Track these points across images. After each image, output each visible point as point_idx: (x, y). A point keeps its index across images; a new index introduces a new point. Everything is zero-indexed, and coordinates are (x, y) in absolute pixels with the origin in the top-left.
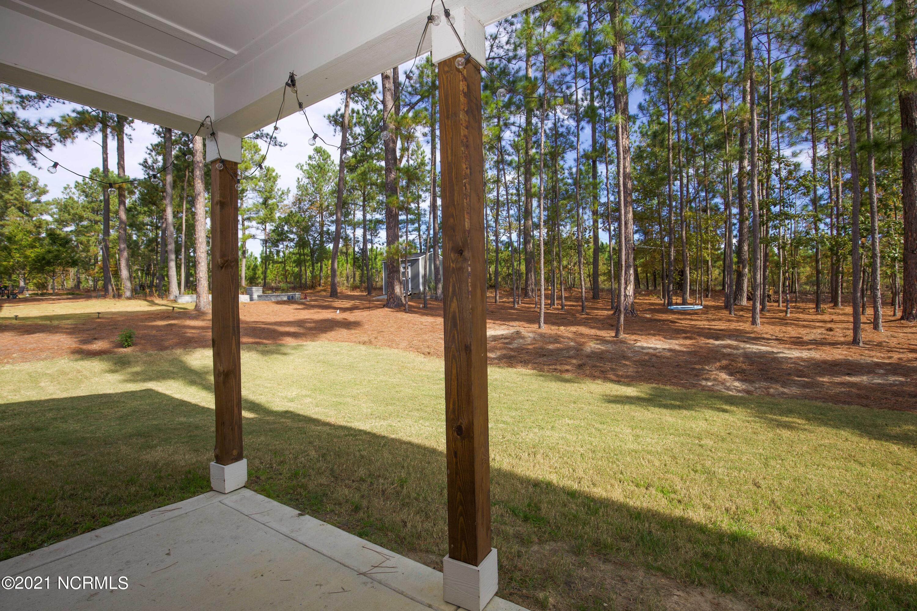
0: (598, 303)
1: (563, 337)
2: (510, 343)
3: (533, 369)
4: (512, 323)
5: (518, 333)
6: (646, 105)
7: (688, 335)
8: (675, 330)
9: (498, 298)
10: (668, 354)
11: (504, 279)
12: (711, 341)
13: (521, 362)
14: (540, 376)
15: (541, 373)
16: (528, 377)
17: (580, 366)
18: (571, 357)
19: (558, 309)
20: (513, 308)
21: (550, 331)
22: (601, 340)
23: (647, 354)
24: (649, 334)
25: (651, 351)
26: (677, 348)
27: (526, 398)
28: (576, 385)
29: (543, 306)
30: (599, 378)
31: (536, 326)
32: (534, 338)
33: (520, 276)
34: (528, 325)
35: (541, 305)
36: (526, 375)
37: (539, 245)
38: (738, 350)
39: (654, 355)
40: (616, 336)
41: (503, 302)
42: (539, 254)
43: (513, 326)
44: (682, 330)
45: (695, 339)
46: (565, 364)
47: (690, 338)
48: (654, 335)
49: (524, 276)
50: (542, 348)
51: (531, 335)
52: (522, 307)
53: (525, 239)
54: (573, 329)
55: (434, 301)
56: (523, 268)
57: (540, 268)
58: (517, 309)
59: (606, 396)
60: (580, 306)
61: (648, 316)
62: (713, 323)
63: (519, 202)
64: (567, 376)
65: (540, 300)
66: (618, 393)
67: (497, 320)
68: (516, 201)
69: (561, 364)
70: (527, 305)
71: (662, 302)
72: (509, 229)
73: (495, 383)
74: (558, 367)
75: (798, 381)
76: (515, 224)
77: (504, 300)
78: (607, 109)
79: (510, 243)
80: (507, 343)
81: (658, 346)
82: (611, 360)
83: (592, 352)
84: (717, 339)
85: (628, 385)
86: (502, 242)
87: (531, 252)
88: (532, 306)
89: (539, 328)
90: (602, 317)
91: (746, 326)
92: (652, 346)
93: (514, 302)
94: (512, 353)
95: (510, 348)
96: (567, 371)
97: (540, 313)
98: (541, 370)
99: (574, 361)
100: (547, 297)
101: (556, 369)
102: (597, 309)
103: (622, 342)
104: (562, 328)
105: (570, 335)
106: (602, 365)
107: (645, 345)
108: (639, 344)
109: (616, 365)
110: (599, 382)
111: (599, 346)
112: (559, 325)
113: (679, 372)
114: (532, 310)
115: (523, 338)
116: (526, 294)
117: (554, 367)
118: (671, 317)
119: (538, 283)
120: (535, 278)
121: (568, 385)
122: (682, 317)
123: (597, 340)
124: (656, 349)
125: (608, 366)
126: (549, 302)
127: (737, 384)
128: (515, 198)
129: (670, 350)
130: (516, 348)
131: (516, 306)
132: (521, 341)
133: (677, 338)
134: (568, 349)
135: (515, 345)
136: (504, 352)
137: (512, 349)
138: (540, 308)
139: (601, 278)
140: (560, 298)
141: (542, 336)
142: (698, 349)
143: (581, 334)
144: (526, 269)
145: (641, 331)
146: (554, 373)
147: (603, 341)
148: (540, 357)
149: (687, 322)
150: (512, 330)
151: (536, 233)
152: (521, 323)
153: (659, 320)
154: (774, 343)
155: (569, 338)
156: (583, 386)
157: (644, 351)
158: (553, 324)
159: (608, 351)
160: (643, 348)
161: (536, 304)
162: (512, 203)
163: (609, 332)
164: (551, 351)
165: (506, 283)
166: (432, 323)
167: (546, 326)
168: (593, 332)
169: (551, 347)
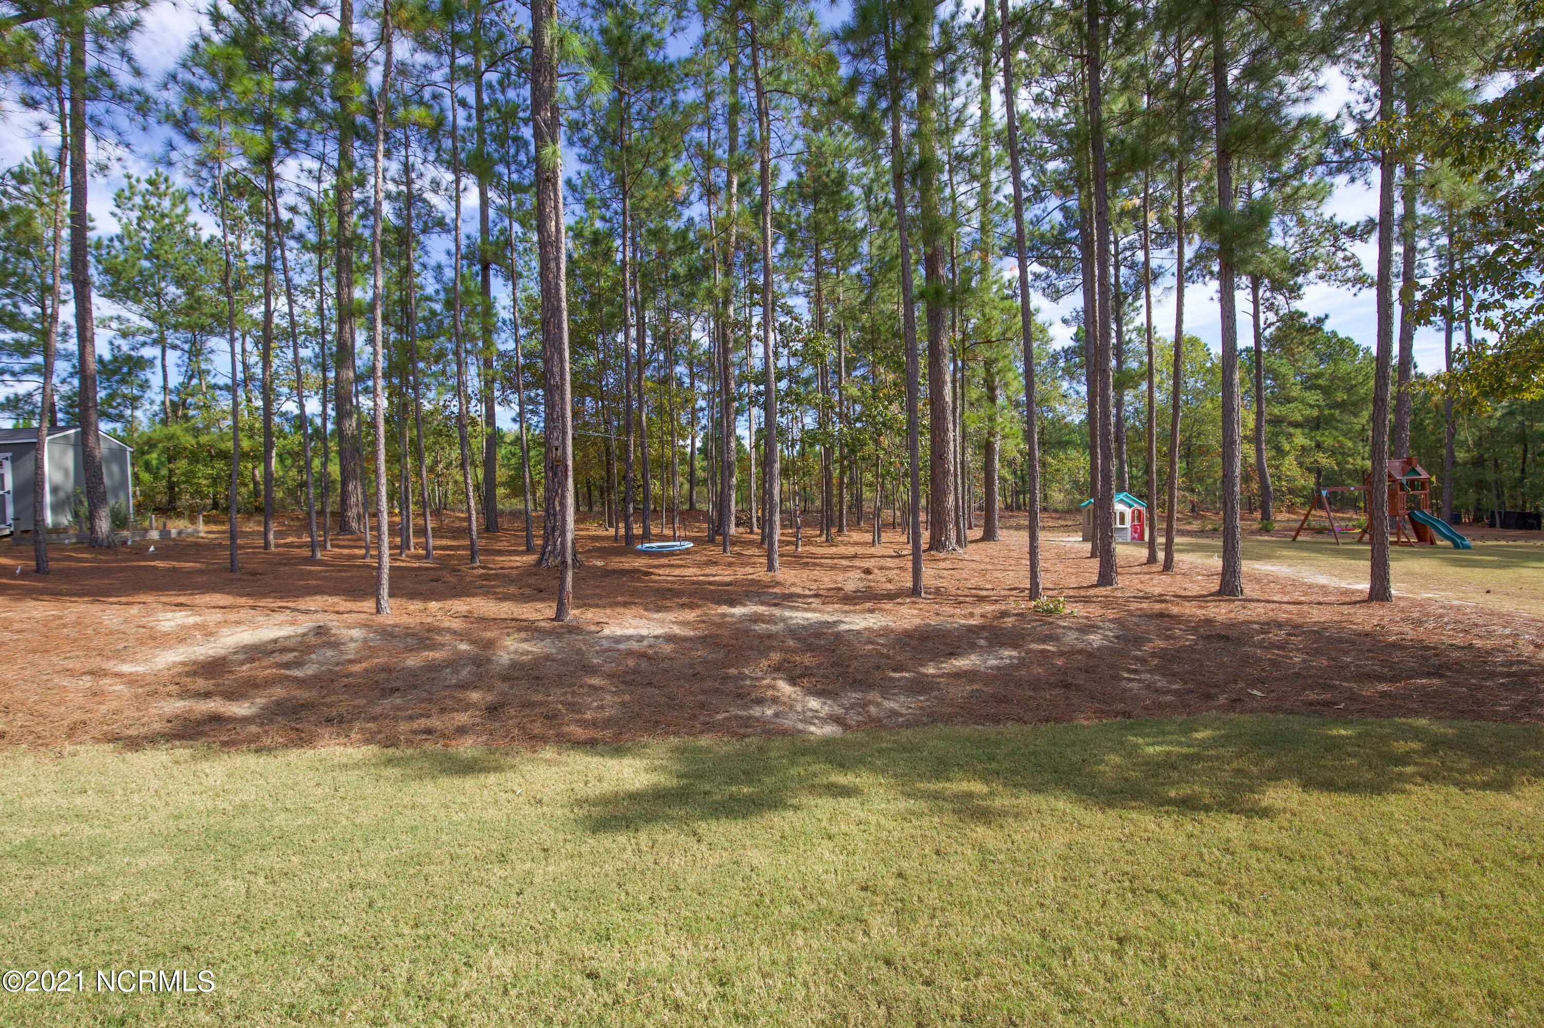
0: (497, 539)
1: (439, 631)
2: (297, 664)
3: (367, 742)
4: (304, 603)
5: (321, 631)
6: (579, 182)
7: (685, 600)
8: (658, 590)
9: (271, 536)
10: (668, 648)
11: (291, 492)
12: (724, 609)
13: (329, 720)
14: (390, 761)
15: (390, 751)
16: (353, 774)
17: (493, 710)
18: (465, 686)
19: (418, 557)
20: (311, 560)
21: (405, 620)
22: (526, 629)
23: (630, 653)
24: (617, 604)
25: (634, 645)
26: (677, 630)
27: (347, 875)
28: (492, 778)
29: (386, 552)
30: (543, 740)
31: (368, 605)
32: (365, 641)
33: (326, 488)
34: (349, 605)
35: (379, 548)
36: (344, 767)
37: (373, 425)
38: (776, 623)
39: (642, 655)
40: (560, 615)
41: (286, 545)
42: (374, 443)
43: (307, 612)
44: (669, 590)
45: (698, 606)
46: (454, 710)
47: (691, 606)
48: (625, 605)
49: (339, 486)
50: (387, 669)
51: (356, 633)
52: (336, 557)
53: (338, 408)
54: (460, 606)
55: (85, 550)
56: (334, 469)
57: (376, 471)
58: (321, 563)
59: (580, 803)
60: (463, 548)
61: (600, 563)
62: (708, 571)
63: (324, 333)
64: (467, 748)
65: (379, 537)
66: (606, 788)
67: (264, 595)
68: (316, 330)
69: (443, 711)
70: (345, 551)
71: (612, 532)
72: (298, 390)
73: (237, 824)
74: (435, 722)
75: (899, 679)
76: (315, 375)
77: (290, 540)
78: (513, 167)
79: (301, 421)
80: (287, 665)
81: (644, 632)
82: (560, 682)
83: (514, 665)
84: (732, 603)
85: (617, 750)
86: (283, 415)
87: (353, 436)
88: (357, 551)
89: (378, 611)
90: (515, 572)
91: (760, 573)
92: (630, 632)
93: (313, 546)
94: (304, 695)
95: (296, 679)
96: (462, 731)
97: (379, 568)
98: (390, 742)
99: (475, 696)
100: (392, 533)
101: (429, 731)
102: (500, 553)
103: (574, 630)
104: (433, 605)
105: (456, 624)
106: (540, 697)
107: (619, 632)
108: (607, 631)
109: (574, 693)
110: (549, 753)
111: (526, 646)
112: (426, 596)
113: (704, 692)
114: (359, 562)
115: (336, 645)
116: (343, 526)
117: (422, 723)
118: (639, 563)
119: (370, 500)
120: (364, 493)
121: (470, 783)
122: (656, 562)
123: (520, 630)
124: (641, 639)
125: (556, 696)
126: (398, 540)
127: (814, 703)
128: (314, 323)
129: (670, 638)
130: (315, 677)
131: (319, 555)
132: (330, 653)
133: (668, 609)
134: (454, 663)
135: (309, 671)
136: (279, 692)
137: (301, 682)
138: (379, 557)
139: (501, 491)
140: (421, 531)
141: (387, 633)
142: (714, 630)
143: (482, 619)
144: (342, 473)
145: (600, 597)
146: (428, 746)
147: (530, 629)
148: (383, 696)
149: (667, 571)
150: (305, 625)
151: (365, 402)
152: (331, 600)
153: (622, 572)
154: (816, 603)
155: (454, 632)
156: (512, 779)
157: (622, 646)
158: (413, 595)
159: (548, 658)
160: (618, 640)
161: (367, 548)
162: (309, 333)
163: (540, 605)
164: (413, 673)
165: (298, 502)
166: (45, 622)
167: (392, 601)
168: (505, 609)
169: (412, 661)
